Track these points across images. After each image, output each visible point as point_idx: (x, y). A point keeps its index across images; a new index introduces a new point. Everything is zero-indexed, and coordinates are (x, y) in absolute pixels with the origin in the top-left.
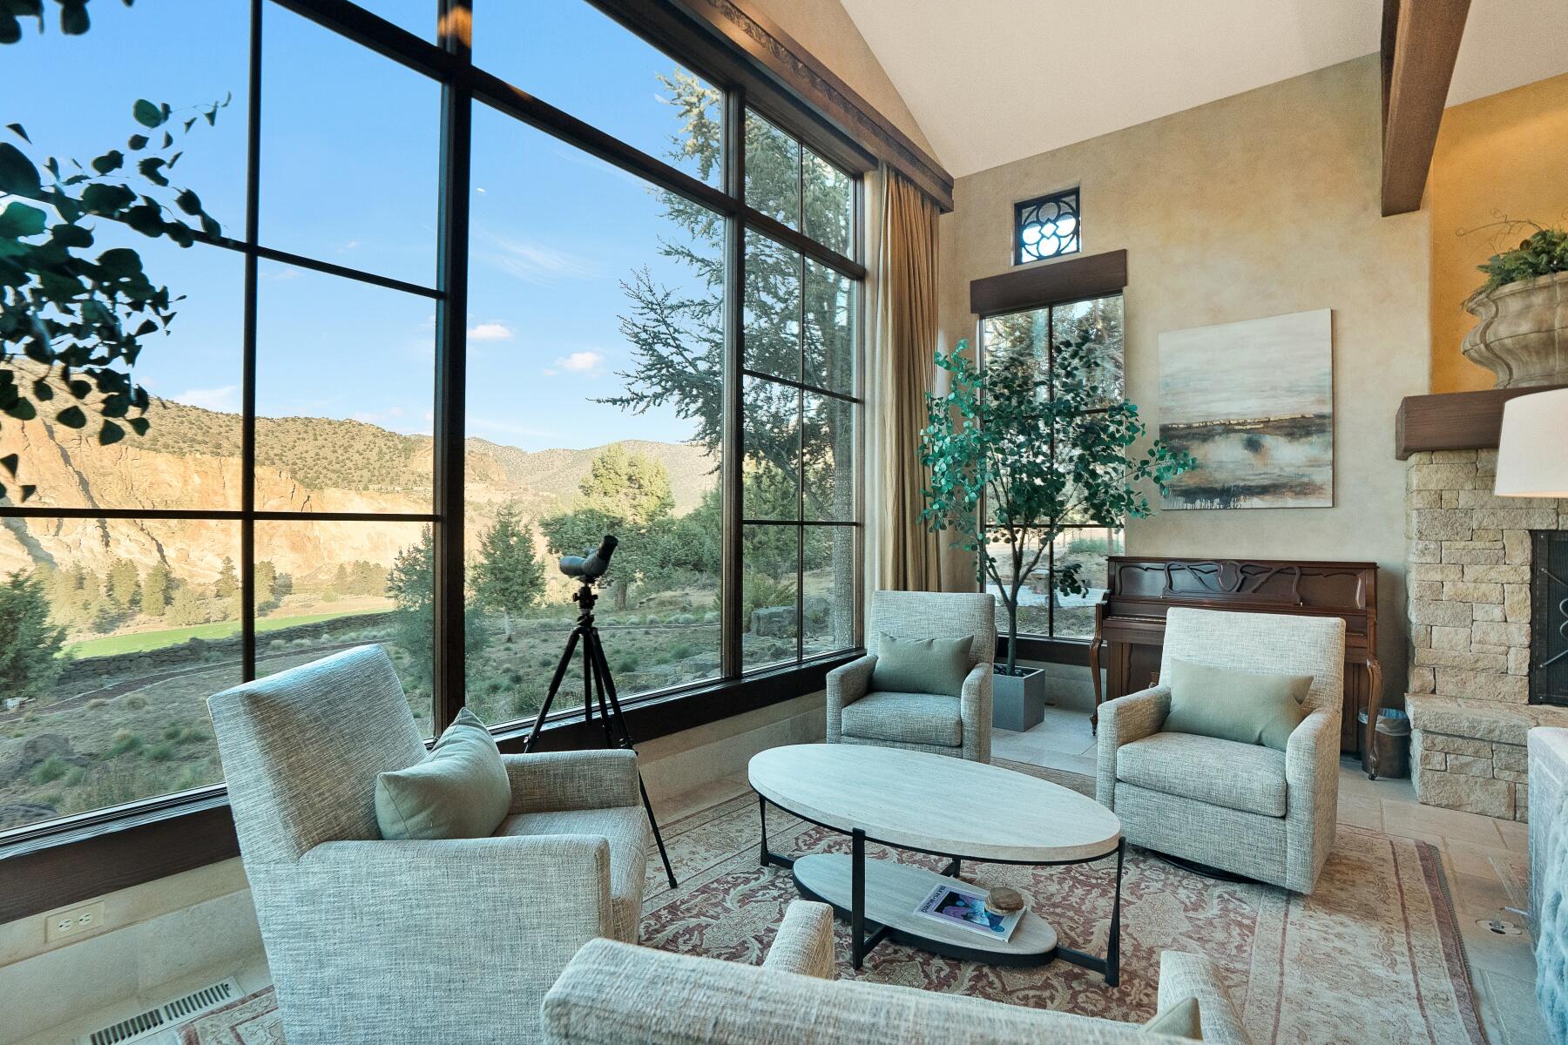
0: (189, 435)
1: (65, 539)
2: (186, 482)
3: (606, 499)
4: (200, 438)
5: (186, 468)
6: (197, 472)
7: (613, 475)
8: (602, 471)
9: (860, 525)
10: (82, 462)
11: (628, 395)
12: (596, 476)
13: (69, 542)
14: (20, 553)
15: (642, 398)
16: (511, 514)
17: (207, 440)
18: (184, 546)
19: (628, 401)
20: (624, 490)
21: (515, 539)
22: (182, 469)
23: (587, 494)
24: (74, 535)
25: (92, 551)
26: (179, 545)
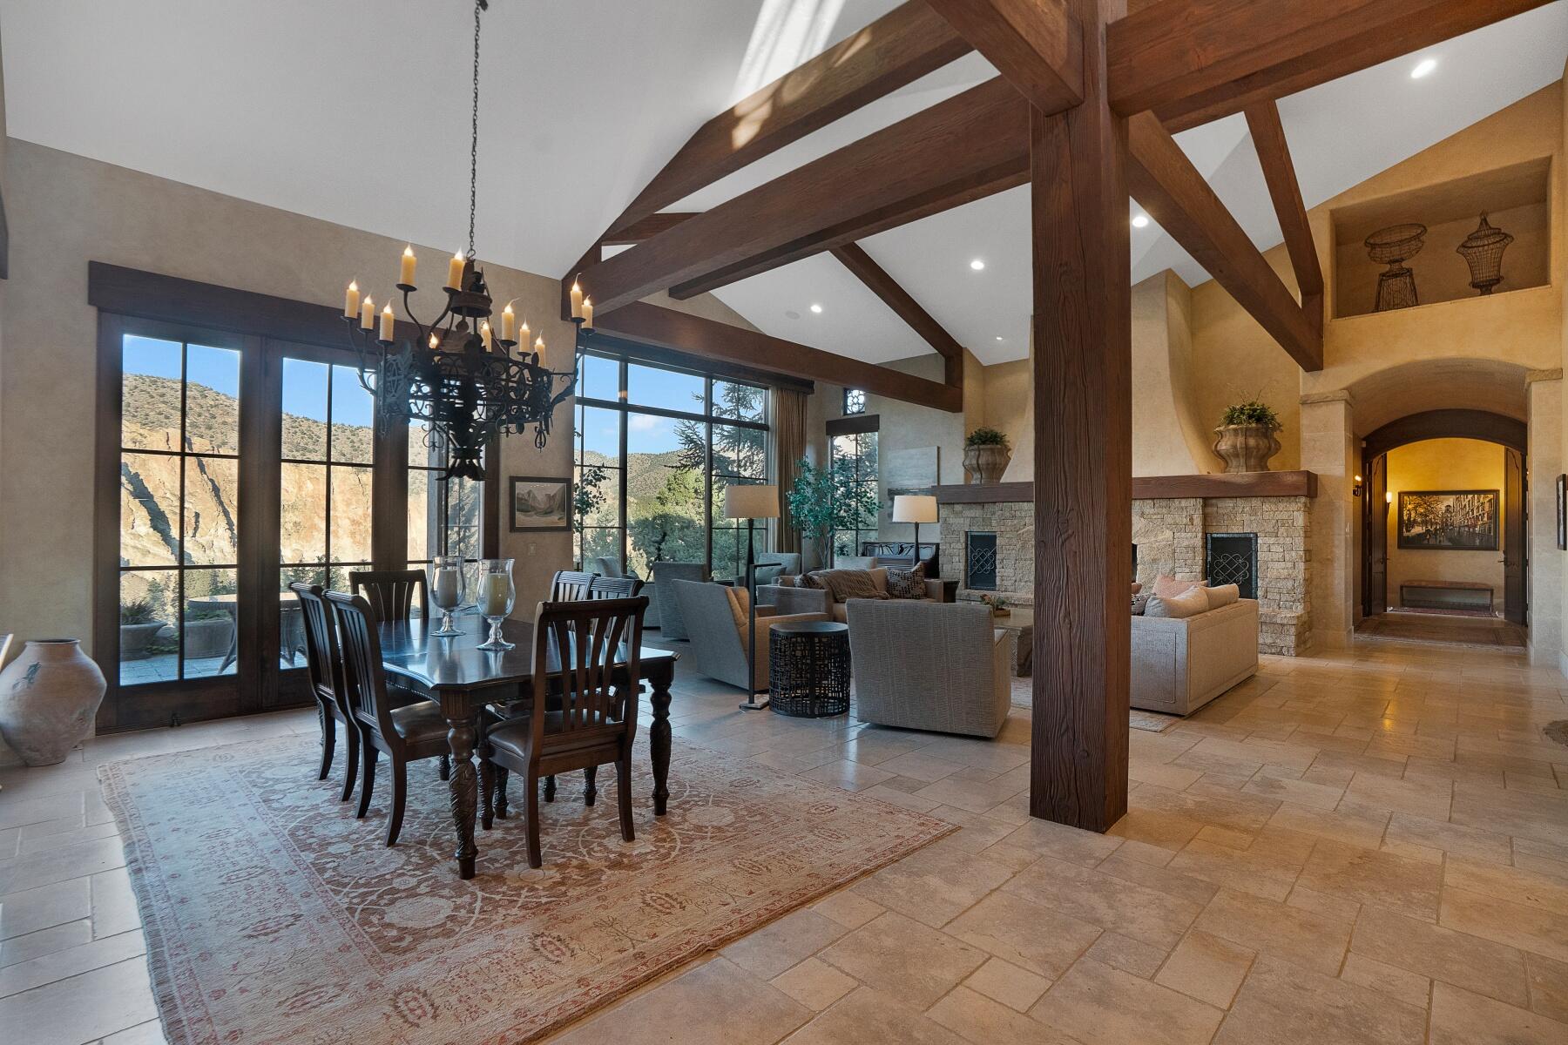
0: (302, 444)
1: (201, 540)
2: (300, 488)
3: (678, 508)
4: (311, 447)
5: (300, 475)
6: (310, 479)
7: (682, 489)
8: (675, 486)
9: (766, 529)
10: (214, 471)
11: (679, 465)
12: (670, 489)
13: (204, 543)
14: (166, 553)
15: (685, 466)
16: (607, 520)
17: (317, 448)
18: (299, 547)
19: (679, 467)
20: (692, 501)
21: (611, 538)
22: (297, 476)
23: (663, 504)
24: (208, 537)
25: (222, 551)
26: (294, 546)
